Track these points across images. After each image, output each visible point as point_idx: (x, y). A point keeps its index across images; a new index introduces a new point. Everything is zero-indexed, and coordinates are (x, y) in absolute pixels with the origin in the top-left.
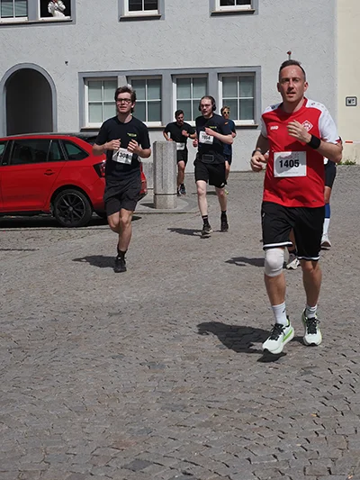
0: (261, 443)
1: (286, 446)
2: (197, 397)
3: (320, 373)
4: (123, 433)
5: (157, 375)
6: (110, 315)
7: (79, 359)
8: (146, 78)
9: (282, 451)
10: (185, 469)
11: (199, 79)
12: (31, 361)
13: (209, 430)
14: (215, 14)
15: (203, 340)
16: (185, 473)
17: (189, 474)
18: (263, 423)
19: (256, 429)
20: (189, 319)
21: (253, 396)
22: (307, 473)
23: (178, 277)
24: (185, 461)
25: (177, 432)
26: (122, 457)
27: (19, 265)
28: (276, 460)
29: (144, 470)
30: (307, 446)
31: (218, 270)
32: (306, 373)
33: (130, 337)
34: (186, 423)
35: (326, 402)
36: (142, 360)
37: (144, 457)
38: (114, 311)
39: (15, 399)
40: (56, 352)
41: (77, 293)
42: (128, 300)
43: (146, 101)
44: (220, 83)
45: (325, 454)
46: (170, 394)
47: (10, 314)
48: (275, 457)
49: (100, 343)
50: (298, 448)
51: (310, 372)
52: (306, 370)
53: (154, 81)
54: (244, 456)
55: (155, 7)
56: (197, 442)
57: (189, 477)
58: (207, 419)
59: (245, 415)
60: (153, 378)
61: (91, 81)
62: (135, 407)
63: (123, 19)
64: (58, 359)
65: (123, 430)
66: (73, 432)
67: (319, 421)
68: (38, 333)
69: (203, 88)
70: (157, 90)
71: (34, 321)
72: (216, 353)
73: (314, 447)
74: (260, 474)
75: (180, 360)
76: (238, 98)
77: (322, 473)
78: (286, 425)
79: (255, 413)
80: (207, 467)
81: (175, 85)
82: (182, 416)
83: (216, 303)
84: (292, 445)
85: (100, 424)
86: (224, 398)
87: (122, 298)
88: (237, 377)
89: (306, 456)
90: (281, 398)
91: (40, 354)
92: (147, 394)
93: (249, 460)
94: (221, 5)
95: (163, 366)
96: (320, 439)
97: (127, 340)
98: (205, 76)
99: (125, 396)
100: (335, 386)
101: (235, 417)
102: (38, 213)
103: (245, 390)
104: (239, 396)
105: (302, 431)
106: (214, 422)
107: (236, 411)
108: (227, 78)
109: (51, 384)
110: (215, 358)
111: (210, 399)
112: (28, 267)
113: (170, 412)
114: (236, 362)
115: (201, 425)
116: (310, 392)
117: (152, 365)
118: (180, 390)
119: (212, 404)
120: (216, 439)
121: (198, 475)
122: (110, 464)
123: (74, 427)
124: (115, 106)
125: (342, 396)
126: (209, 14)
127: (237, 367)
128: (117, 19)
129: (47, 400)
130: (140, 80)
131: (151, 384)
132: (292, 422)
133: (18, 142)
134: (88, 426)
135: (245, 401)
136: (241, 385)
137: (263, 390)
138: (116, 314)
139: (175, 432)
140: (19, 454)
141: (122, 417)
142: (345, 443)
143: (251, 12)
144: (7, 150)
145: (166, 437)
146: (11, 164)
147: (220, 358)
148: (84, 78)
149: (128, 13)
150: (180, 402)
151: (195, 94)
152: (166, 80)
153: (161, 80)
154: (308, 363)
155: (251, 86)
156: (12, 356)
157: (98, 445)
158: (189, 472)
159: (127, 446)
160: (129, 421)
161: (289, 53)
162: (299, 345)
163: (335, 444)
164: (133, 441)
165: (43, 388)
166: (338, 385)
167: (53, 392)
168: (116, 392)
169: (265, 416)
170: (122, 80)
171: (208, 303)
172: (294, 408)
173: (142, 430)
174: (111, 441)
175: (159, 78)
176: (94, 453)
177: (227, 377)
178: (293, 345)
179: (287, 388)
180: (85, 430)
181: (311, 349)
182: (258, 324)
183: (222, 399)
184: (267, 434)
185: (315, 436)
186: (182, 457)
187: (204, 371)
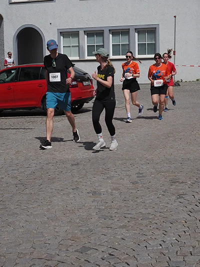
0: (153, 237)
1: (167, 239)
2: (119, 211)
3: (187, 197)
4: (76, 232)
5: (97, 199)
6: (72, 165)
7: (54, 190)
8: (95, 32)
9: (164, 242)
10: (110, 252)
11: (125, 32)
12: (27, 191)
13: (124, 231)
15: (123, 179)
16: (110, 254)
17: (112, 255)
18: (155, 226)
19: (151, 229)
20: (116, 167)
21: (150, 210)
22: (178, 254)
24: (110, 247)
25: (107, 231)
26: (75, 245)
27: (23, 137)
28: (161, 247)
29: (87, 253)
30: (179, 239)
31: (133, 139)
32: (180, 198)
33: (83, 177)
34: (112, 226)
35: (191, 214)
36: (89, 190)
37: (88, 245)
38: (75, 163)
39: (18, 213)
40: (42, 186)
41: (55, 153)
42: (83, 157)
43: (95, 45)
44: (136, 34)
45: (189, 244)
46: (104, 210)
47: (17, 165)
48: (161, 245)
49: (66, 181)
50: (174, 240)
51: (182, 197)
52: (180, 196)
53: (99, 33)
54: (143, 245)
56: (117, 237)
57: (112, 257)
58: (124, 224)
59: (146, 222)
60: (94, 200)
61: (65, 34)
62: (84, 217)
64: (42, 190)
65: (77, 230)
66: (49, 231)
67: (186, 225)
68: (32, 175)
69: (127, 37)
70: (101, 38)
71: (30, 169)
72: (130, 186)
73: (182, 240)
74: (152, 255)
75: (110, 190)
76: (147, 43)
77: (187, 254)
78: (167, 227)
79: (151, 220)
80: (123, 251)
81: (111, 35)
82: (110, 222)
83: (131, 158)
84: (171, 238)
85: (64, 227)
86: (133, 212)
87: (79, 155)
88: (141, 200)
89: (178, 245)
90: (165, 212)
91: (33, 187)
92: (91, 210)
93: (146, 247)
95: (100, 194)
96: (186, 235)
97: (81, 179)
98: (128, 30)
99: (78, 211)
100: (196, 205)
101: (140, 222)
102: (34, 108)
103: (145, 207)
104: (143, 211)
105: (176, 230)
106: (127, 225)
107: (140, 219)
108: (140, 31)
109: (38, 204)
110: (130, 189)
111: (126, 212)
112: (28, 138)
113: (103, 220)
114: (141, 192)
115: (121, 227)
116: (182, 208)
117: (94, 193)
118: (109, 208)
119: (127, 216)
120: (128, 235)
121: (117, 255)
122: (69, 249)
123: (50, 228)
124: (78, 48)
125: (199, 211)
127: (142, 194)
129: (35, 213)
130: (90, 33)
131: (93, 204)
132: (171, 225)
133: (23, 69)
134: (57, 228)
135: (145, 214)
136: (143, 204)
137: (156, 208)
138: (75, 165)
139: (105, 231)
140: (19, 244)
141: (76, 223)
144: (17, 73)
145: (100, 234)
146: (19, 81)
147: (132, 189)
148: (60, 32)
150: (109, 215)
151: (122, 40)
152: (106, 33)
153: (103, 33)
154: (181, 192)
155: (154, 36)
156: (17, 188)
157: (63, 238)
158: (112, 254)
159: (79, 239)
160: (80, 225)
161: (175, 17)
162: (177, 182)
163: (195, 238)
164: (82, 236)
165: (34, 206)
166: (198, 204)
167: (39, 208)
168: (73, 209)
169: (156, 222)
170: (81, 33)
171: (127, 158)
172: (173, 218)
173: (87, 230)
174: (70, 236)
175: (102, 32)
176: (60, 243)
177: (136, 200)
178: (173, 182)
179: (169, 206)
180: (55, 230)
181: (183, 184)
182: (154, 170)
183: (132, 213)
184: (157, 232)
185: (184, 233)
186: (109, 245)
187: (123, 196)
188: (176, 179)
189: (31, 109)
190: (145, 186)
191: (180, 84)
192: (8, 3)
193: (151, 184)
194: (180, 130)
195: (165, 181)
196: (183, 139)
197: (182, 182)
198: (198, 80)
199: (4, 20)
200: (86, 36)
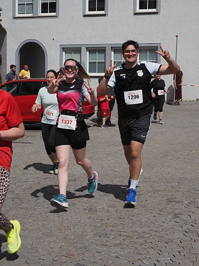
0: (148, 257)
1: (162, 258)
2: (114, 229)
3: (183, 217)
4: (71, 248)
5: (93, 216)
6: (70, 181)
8: (97, 49)
9: (159, 262)
12: (24, 205)
13: (119, 249)
14: (136, 14)
18: (150, 245)
19: (145, 248)
21: (146, 229)
23: (109, 160)
24: (104, 265)
25: (101, 249)
26: (69, 262)
27: (22, 151)
30: (174, 259)
32: (176, 217)
34: (107, 243)
35: (186, 234)
36: (85, 207)
37: (82, 262)
38: (72, 179)
40: (38, 201)
42: (80, 173)
43: (97, 61)
45: (183, 265)
46: (99, 227)
47: (14, 179)
48: (155, 265)
50: (168, 260)
51: (178, 217)
52: (176, 216)
53: (101, 50)
54: (137, 264)
55: (103, 9)
56: (112, 255)
58: (119, 242)
59: (140, 240)
60: (90, 217)
61: (66, 49)
62: (79, 234)
63: (85, 16)
64: (39, 205)
65: (71, 246)
66: (43, 247)
67: (181, 245)
68: (29, 190)
70: (102, 56)
71: (27, 183)
73: (177, 260)
75: (106, 208)
78: (162, 247)
79: (145, 239)
81: (113, 53)
82: (105, 239)
84: (165, 258)
85: (59, 243)
87: (77, 171)
88: (137, 218)
89: (172, 265)
90: (161, 231)
91: (29, 202)
92: (86, 226)
94: (140, 9)
95: (96, 211)
96: (181, 256)
99: (74, 227)
100: (192, 225)
101: (135, 241)
102: (34, 122)
103: (141, 226)
104: (139, 229)
105: (171, 250)
106: (122, 244)
107: (135, 238)
108: (142, 49)
109: (34, 219)
111: (121, 230)
112: (27, 152)
113: (98, 237)
114: (138, 210)
115: (115, 245)
116: (177, 228)
117: (90, 210)
118: (105, 225)
119: (122, 234)
120: (123, 253)
123: (44, 244)
125: (195, 231)
126: (133, 14)
127: (138, 213)
128: (82, 16)
129: (31, 228)
130: (92, 50)
131: (89, 220)
132: (166, 245)
133: (24, 83)
134: (52, 244)
135: (141, 232)
136: (139, 223)
137: (151, 226)
138: (73, 181)
139: (100, 248)
141: (71, 239)
142: (195, 258)
143: (156, 13)
144: (19, 86)
145: (95, 251)
146: (20, 95)
148: (63, 48)
149: (88, 13)
150: (104, 232)
152: (108, 50)
154: (177, 212)
155: (155, 54)
156: (13, 202)
157: (57, 255)
159: (73, 256)
160: (75, 241)
161: (177, 36)
162: (174, 201)
163: (189, 258)
164: (76, 253)
165: (29, 221)
166: (194, 224)
167: (34, 223)
168: (69, 225)
169: (151, 241)
170: (84, 49)
171: (125, 176)
172: (168, 237)
173: (82, 247)
174: (64, 253)
175: (104, 49)
176: (54, 259)
177: (131, 218)
178: (170, 201)
179: (165, 225)
180: (50, 246)
181: (179, 204)
182: (151, 189)
183: (128, 231)
184: (152, 251)
185: (178, 253)
186: (103, 263)
187: (119, 214)
188: (173, 199)
189: (31, 124)
190: (142, 205)
191: (180, 103)
192: (12, 18)
193: (147, 202)
194: (178, 149)
195: (162, 200)
196: (180, 159)
197: (179, 202)
198: (197, 100)
199: (7, 34)
200: (88, 53)
